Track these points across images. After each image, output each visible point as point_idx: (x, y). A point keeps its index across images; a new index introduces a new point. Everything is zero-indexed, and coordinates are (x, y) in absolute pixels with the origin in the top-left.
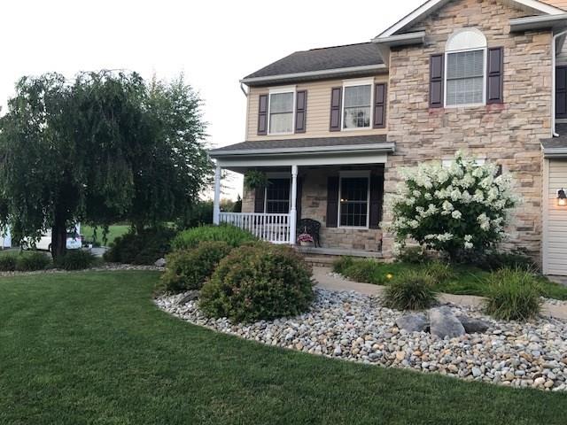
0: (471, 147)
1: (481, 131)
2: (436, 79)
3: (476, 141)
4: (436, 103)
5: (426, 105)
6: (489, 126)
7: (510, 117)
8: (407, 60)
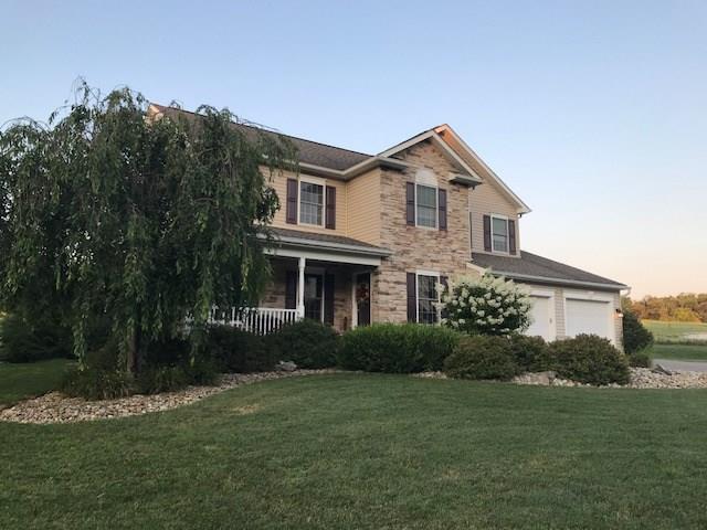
0: (432, 261)
1: (437, 249)
2: (410, 203)
3: (434, 257)
4: (411, 222)
5: (404, 222)
6: (441, 246)
7: (451, 242)
8: (391, 180)
